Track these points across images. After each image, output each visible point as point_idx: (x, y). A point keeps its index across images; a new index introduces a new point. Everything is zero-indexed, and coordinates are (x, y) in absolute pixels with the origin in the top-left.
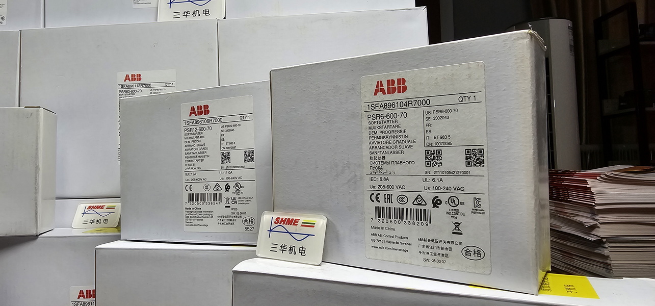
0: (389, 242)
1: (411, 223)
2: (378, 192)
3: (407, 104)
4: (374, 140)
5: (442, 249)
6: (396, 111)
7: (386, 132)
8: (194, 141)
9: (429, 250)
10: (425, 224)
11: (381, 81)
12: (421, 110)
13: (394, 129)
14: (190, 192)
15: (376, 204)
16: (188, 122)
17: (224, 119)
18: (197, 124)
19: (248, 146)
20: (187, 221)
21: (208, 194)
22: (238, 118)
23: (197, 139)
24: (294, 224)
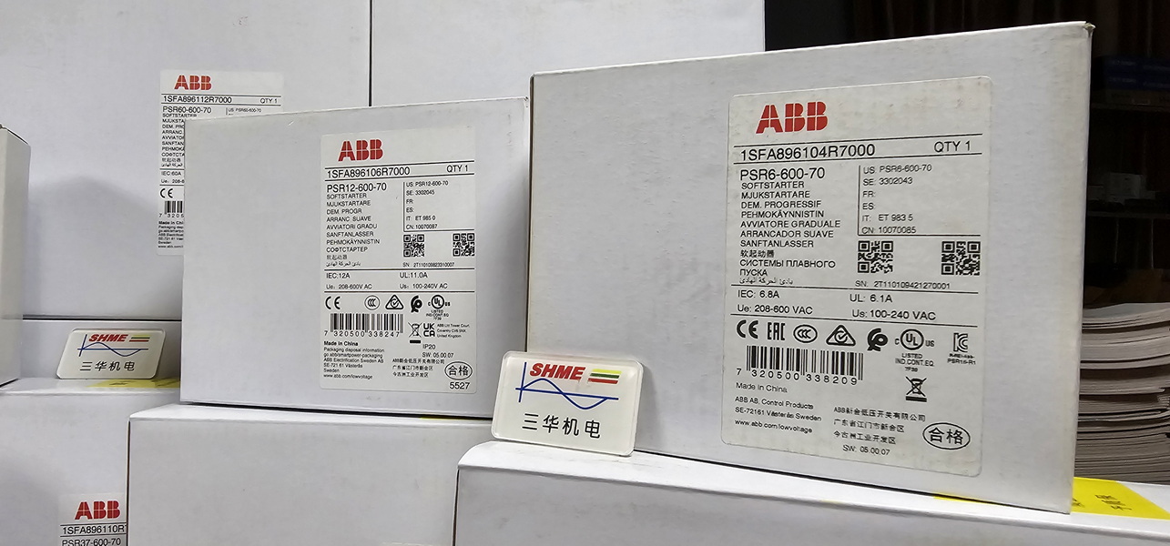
0: (774, 414)
1: (822, 378)
2: (755, 319)
3: (827, 152)
4: (751, 219)
5: (883, 428)
6: (801, 165)
7: (779, 205)
8: (348, 211)
9: (855, 430)
10: (850, 381)
11: (773, 107)
12: (854, 164)
13: (796, 199)
14: (334, 311)
15: (750, 341)
16: (336, 172)
17: (414, 170)
18: (355, 177)
19: (463, 225)
20: (328, 368)
21: (373, 315)
22: (443, 169)
23: (354, 207)
24: (573, 377)
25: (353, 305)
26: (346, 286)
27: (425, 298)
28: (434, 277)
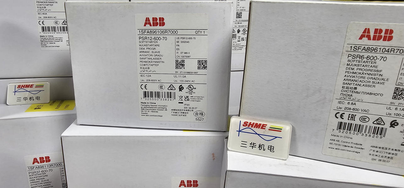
0: (345, 146)
1: (368, 135)
2: (343, 112)
3: (390, 50)
4: (349, 74)
5: (389, 154)
6: (377, 55)
7: (363, 70)
8: (149, 48)
9: (378, 154)
10: (379, 137)
11: (368, 29)
12: (401, 57)
13: (371, 68)
14: (145, 90)
15: (340, 120)
16: (143, 31)
17: (180, 32)
18: (152, 34)
19: (202, 57)
20: (143, 112)
21: (162, 92)
22: (193, 32)
23: (152, 47)
24: (262, 128)
25: (153, 87)
26: (150, 80)
27: (185, 86)
28: (189, 77)
